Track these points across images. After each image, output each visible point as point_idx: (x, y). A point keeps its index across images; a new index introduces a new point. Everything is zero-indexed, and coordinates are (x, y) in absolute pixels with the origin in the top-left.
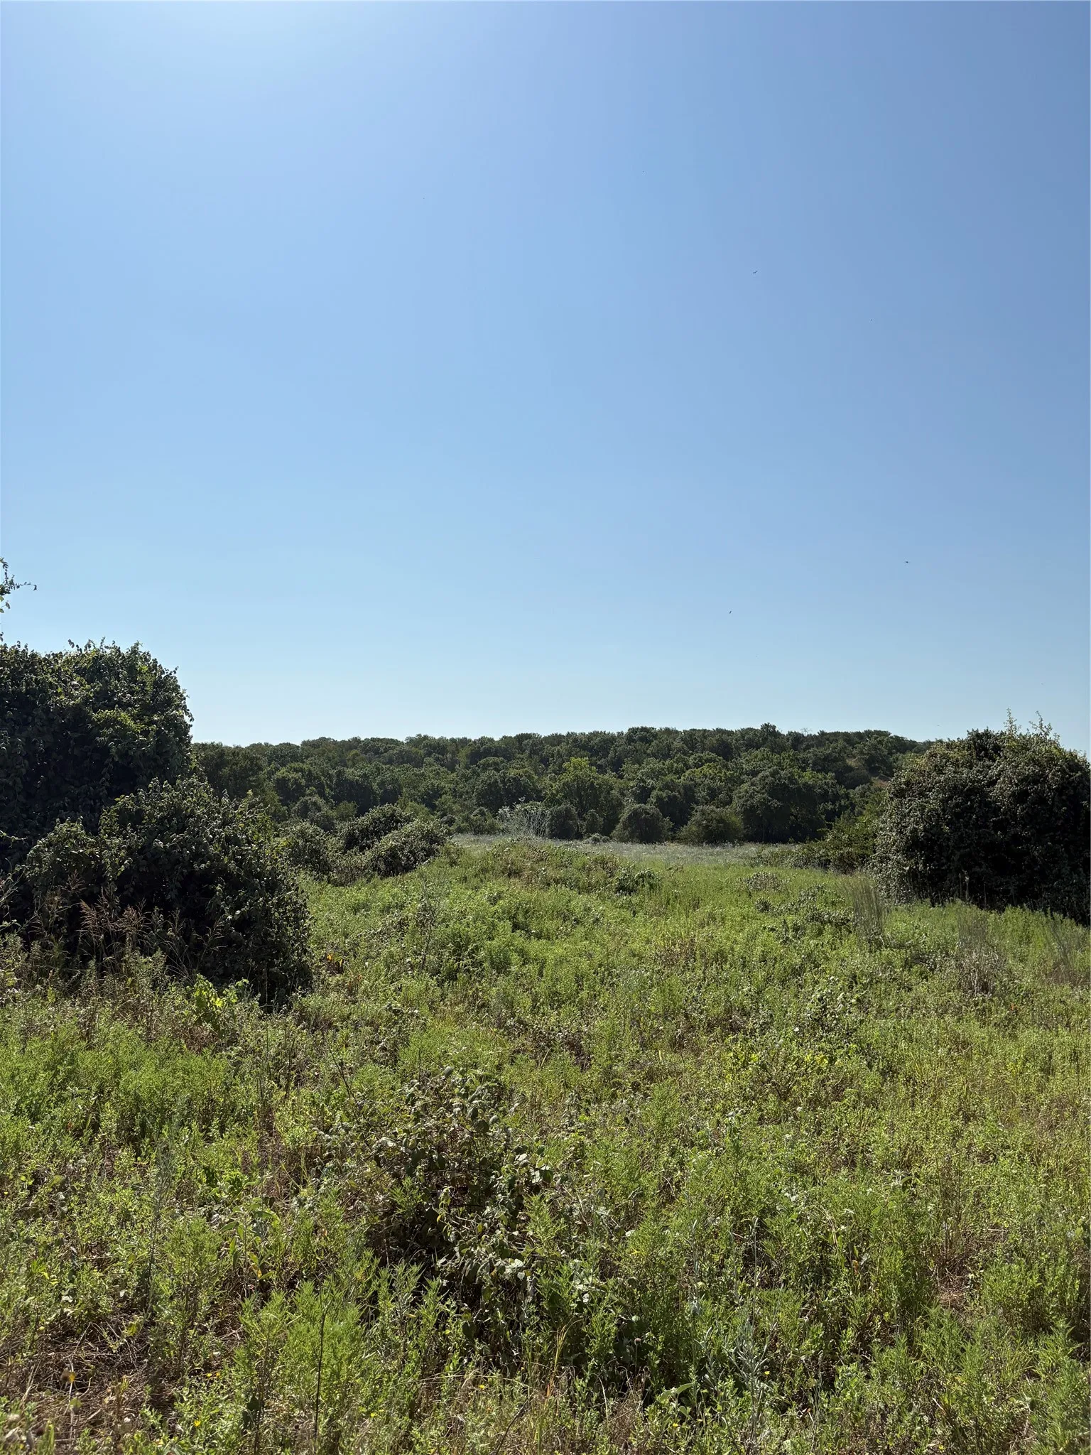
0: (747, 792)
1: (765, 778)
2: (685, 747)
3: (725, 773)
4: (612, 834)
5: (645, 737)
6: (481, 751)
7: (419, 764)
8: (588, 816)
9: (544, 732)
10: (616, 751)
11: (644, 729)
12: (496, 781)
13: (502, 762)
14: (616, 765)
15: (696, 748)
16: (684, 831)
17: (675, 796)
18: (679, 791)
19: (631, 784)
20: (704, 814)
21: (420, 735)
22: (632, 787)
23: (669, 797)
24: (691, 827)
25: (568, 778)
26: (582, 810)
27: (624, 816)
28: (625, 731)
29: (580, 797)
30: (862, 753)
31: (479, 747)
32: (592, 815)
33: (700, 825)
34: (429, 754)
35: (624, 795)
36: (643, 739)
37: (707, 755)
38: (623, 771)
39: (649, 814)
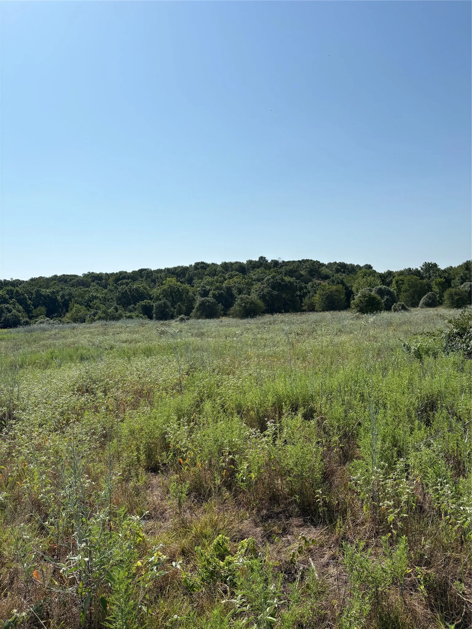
0: (260, 288)
1: (268, 280)
2: (223, 270)
3: (245, 281)
4: (191, 315)
5: (203, 266)
6: (121, 277)
7: (88, 286)
8: (176, 306)
9: (154, 268)
10: (189, 274)
11: (202, 263)
12: (126, 291)
13: (131, 282)
14: (190, 281)
15: (228, 270)
16: (232, 310)
17: (222, 293)
18: (224, 290)
19: (199, 289)
20: (242, 300)
21: (89, 272)
22: (199, 291)
23: (219, 293)
24: (236, 307)
25: (165, 287)
26: (173, 304)
27: (197, 305)
28: (193, 264)
29: (172, 297)
30: (306, 267)
31: (119, 276)
32: (179, 306)
33: (241, 306)
34: (93, 281)
35: (195, 295)
36: (202, 268)
37: (234, 273)
38: (194, 283)
39: (210, 302)
